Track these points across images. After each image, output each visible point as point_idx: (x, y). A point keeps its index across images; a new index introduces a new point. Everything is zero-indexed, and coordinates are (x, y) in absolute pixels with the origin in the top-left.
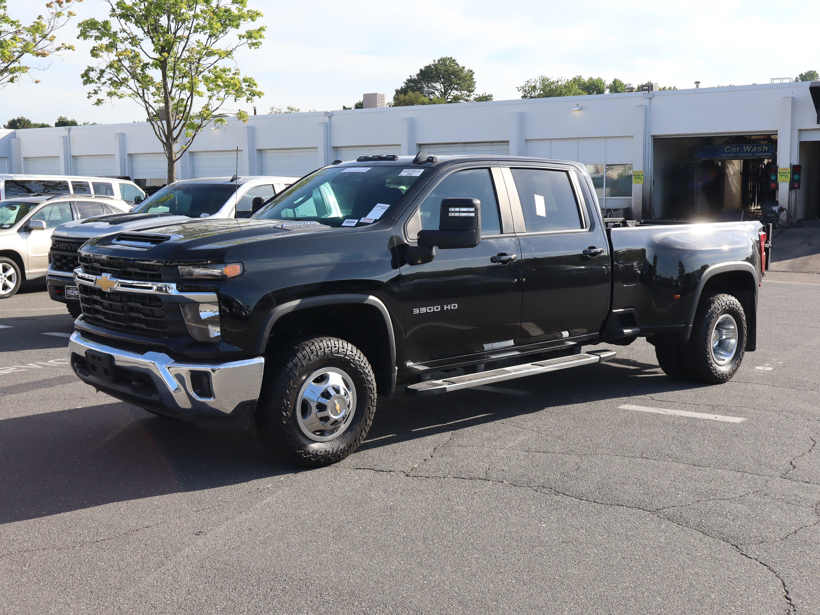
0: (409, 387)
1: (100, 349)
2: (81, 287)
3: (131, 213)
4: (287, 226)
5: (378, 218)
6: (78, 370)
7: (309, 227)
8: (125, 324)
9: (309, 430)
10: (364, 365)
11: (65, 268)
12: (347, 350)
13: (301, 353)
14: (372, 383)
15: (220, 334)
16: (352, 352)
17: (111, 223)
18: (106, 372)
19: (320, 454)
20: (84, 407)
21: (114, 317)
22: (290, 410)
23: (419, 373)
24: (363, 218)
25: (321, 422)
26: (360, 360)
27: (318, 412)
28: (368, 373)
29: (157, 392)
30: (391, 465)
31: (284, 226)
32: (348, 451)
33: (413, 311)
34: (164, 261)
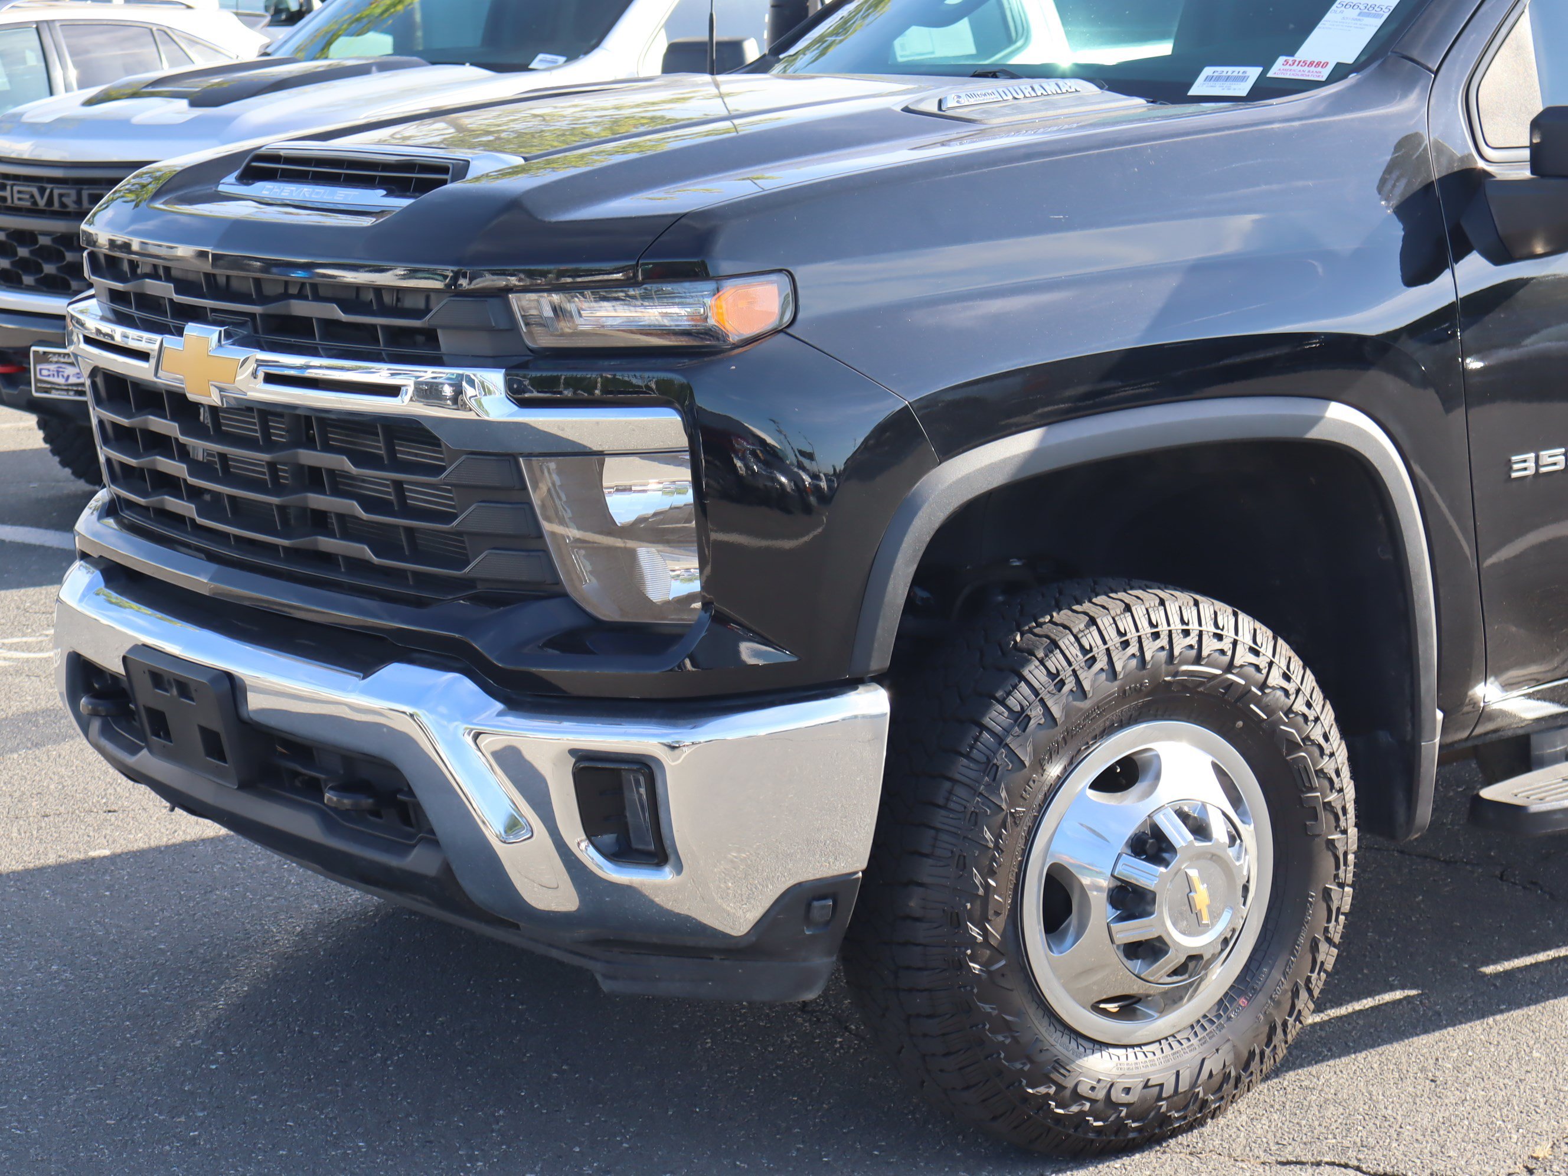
0: (1489, 793)
1: (188, 645)
2: (99, 380)
3: (267, 59)
4: (965, 101)
5: (1350, 58)
6: (96, 725)
7: (1052, 105)
8: (286, 542)
9: (1077, 996)
10: (1305, 710)
11: (28, 280)
12: (1235, 643)
13: (1042, 662)
14: (1337, 786)
15: (696, 586)
16: (1256, 653)
17: (197, 101)
18: (213, 745)
19: (1123, 1098)
20: (119, 851)
21: (239, 511)
22: (997, 914)
23: (1521, 732)
24: (1281, 59)
25: (1129, 963)
26: (1291, 687)
27: (1121, 919)
28: (1322, 741)
29: (432, 840)
30: (1430, 1146)
31: (950, 103)
32: (1238, 1079)
33: (1509, 465)
34: (449, 271)
